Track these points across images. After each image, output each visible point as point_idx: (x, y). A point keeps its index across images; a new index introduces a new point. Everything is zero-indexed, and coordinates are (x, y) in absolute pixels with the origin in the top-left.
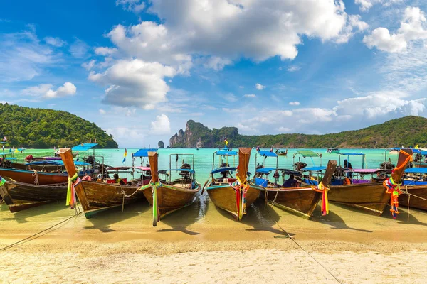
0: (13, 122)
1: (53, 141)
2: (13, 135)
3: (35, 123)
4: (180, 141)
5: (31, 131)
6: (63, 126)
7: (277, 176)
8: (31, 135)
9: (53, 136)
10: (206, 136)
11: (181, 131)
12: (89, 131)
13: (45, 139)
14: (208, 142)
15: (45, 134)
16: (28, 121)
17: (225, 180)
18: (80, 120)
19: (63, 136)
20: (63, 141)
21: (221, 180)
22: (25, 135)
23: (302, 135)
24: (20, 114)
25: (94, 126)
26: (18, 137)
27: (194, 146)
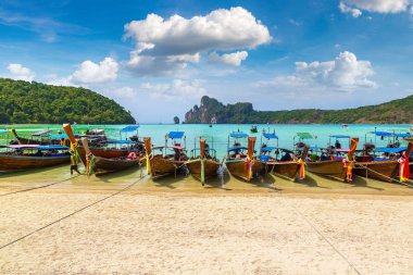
0: (40, 100)
1: (76, 117)
2: (40, 111)
3: (59, 100)
4: (194, 117)
5: (56, 108)
6: (85, 103)
7: (277, 153)
8: (57, 111)
9: (76, 113)
10: (221, 112)
11: (196, 107)
12: (108, 107)
13: (69, 115)
14: (223, 119)
15: (69, 110)
16: (53, 99)
17: (238, 156)
18: (100, 97)
19: (85, 112)
20: (85, 117)
21: (234, 156)
22: (50, 111)
23: (318, 110)
24: (45, 92)
25: (113, 102)
26: (44, 114)
27: (208, 122)
